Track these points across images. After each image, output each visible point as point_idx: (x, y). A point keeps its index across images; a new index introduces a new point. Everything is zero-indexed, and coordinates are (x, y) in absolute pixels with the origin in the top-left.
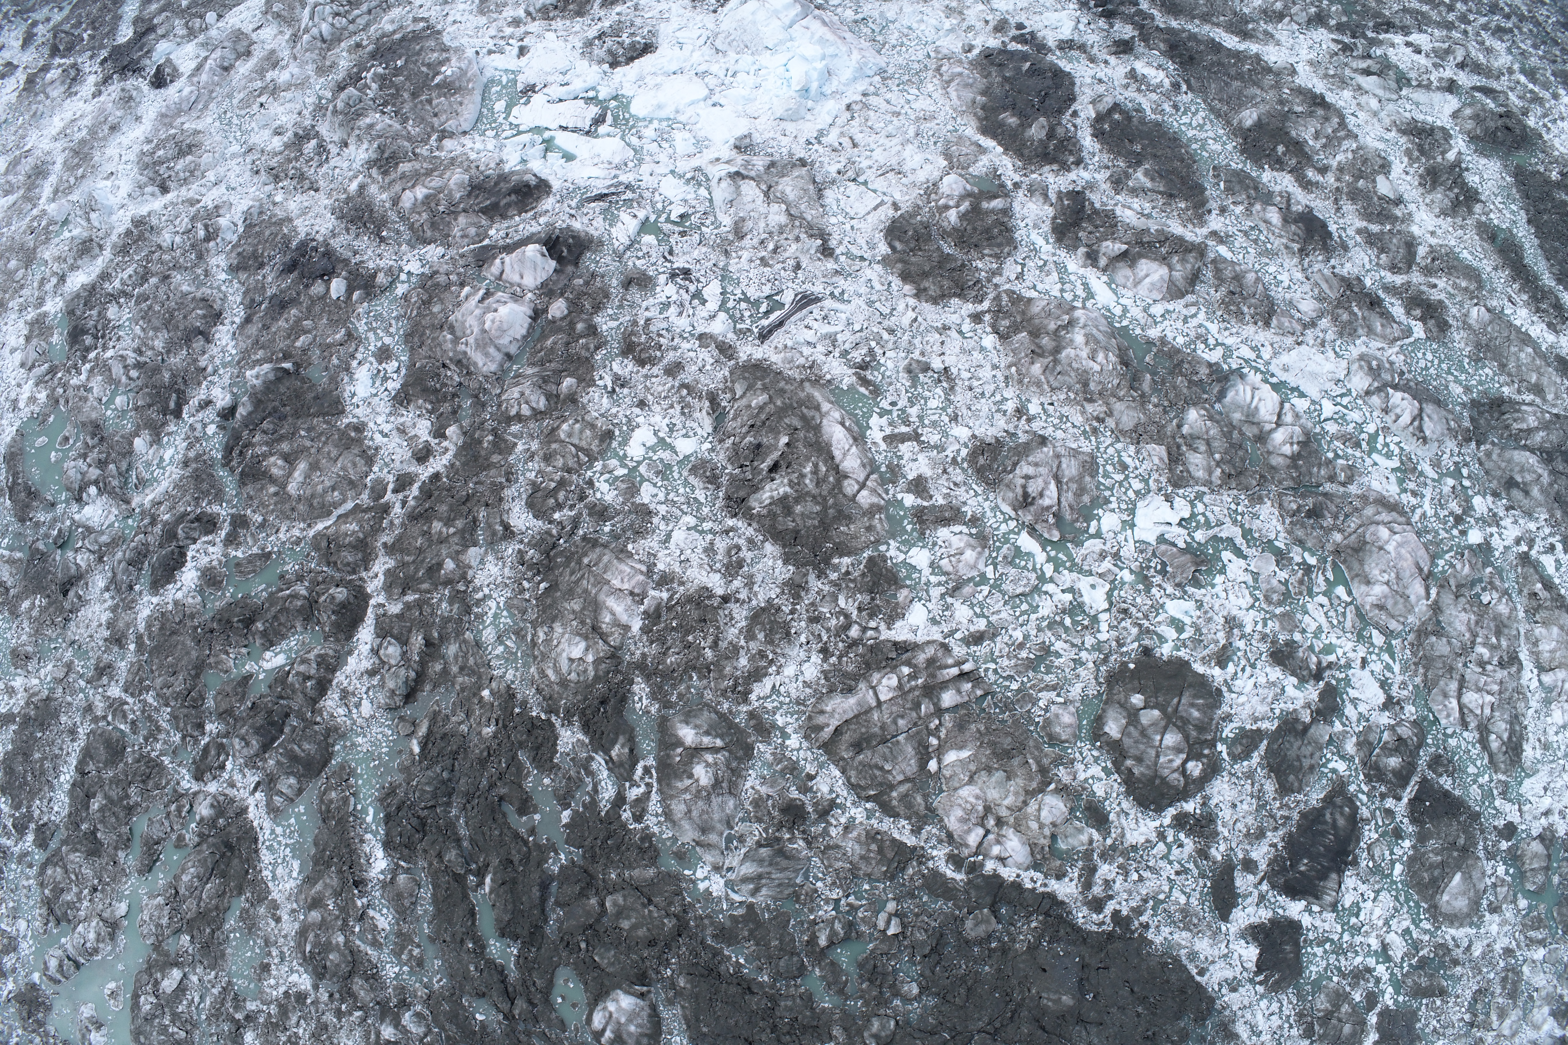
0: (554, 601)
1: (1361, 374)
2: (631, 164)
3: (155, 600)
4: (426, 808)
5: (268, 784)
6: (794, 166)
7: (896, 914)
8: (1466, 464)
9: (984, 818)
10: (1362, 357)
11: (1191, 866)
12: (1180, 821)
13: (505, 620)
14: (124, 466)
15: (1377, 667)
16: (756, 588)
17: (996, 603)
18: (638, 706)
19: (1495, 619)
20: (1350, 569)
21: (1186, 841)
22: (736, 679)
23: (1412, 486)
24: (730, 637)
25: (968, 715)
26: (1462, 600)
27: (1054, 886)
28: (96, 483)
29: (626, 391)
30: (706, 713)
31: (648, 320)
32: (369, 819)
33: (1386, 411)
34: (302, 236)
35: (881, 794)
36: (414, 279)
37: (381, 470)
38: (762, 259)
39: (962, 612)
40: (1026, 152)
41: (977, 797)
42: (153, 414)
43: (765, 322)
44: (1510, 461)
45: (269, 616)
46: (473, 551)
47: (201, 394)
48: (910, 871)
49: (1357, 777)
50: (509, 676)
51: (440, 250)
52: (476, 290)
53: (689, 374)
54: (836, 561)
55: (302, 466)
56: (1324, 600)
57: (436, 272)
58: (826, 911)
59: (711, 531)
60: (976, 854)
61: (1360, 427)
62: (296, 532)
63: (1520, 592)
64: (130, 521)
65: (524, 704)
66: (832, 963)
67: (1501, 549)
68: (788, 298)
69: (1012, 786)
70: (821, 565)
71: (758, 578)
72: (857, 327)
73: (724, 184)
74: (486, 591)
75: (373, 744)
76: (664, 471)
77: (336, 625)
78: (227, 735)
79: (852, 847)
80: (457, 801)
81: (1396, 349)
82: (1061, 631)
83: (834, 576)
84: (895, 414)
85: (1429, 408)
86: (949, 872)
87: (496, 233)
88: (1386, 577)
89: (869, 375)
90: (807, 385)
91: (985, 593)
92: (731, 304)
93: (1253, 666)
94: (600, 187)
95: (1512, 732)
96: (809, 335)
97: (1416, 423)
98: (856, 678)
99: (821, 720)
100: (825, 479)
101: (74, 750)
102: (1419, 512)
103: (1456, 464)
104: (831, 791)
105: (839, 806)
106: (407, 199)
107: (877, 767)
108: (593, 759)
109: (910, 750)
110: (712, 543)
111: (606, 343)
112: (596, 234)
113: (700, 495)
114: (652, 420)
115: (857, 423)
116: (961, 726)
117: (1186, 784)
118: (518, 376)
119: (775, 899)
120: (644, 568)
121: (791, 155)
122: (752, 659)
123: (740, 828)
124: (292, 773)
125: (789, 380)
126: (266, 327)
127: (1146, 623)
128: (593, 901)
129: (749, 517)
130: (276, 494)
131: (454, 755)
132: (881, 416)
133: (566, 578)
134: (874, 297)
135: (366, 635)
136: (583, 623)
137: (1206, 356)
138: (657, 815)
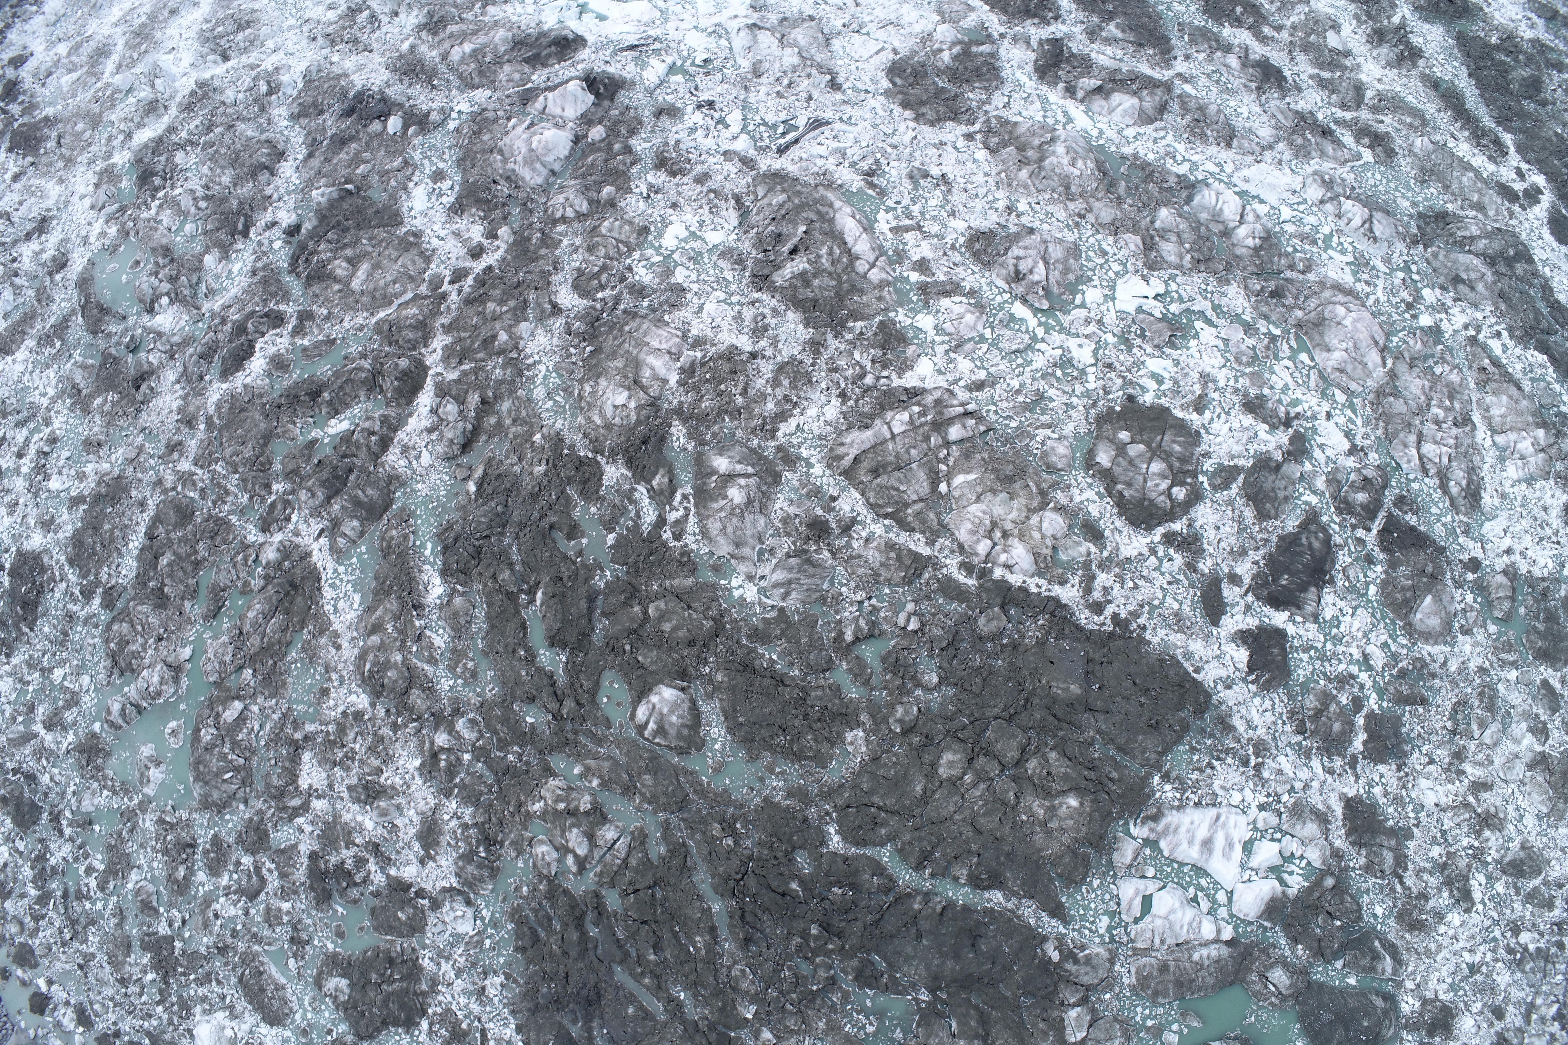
0: (599, 362)
1: (1315, 186)
2: (658, 22)
3: (225, 386)
4: (481, 538)
5: (333, 529)
6: (804, 20)
7: (915, 614)
8: (1415, 263)
9: (991, 531)
10: (1315, 173)
11: (1182, 577)
12: (1169, 539)
13: (554, 379)
14: (194, 280)
15: (1341, 420)
16: (780, 346)
17: (995, 357)
18: (676, 444)
19: (1447, 386)
20: (1311, 339)
21: (1175, 556)
22: (765, 419)
23: (1365, 277)
24: (758, 386)
25: (974, 447)
26: (1416, 370)
27: (1057, 590)
28: (168, 294)
29: (659, 196)
30: (738, 448)
31: (678, 142)
32: (427, 552)
33: (1339, 216)
34: (359, 87)
35: (897, 511)
36: (464, 117)
37: (438, 266)
38: (778, 93)
39: (964, 365)
40: (1010, 10)
41: (984, 513)
42: (222, 236)
43: (782, 141)
44: (1455, 262)
45: (335, 386)
46: (524, 325)
47: (268, 217)
48: (926, 576)
49: (1328, 509)
50: (559, 425)
51: (488, 93)
52: (521, 122)
53: (716, 182)
54: (851, 324)
55: (365, 267)
56: (1290, 364)
57: (484, 110)
58: (849, 612)
59: (738, 303)
60: (985, 562)
61: (1316, 228)
62: (360, 320)
63: (1470, 367)
64: (200, 324)
65: (572, 447)
66: (858, 658)
67: (1450, 332)
68: (801, 122)
69: (1015, 504)
70: (838, 327)
71: (783, 337)
72: (864, 144)
73: (742, 34)
74: (537, 357)
75: (432, 489)
76: (696, 258)
77: (398, 391)
78: (293, 492)
79: (873, 555)
80: (511, 530)
81: (1347, 169)
82: (1053, 381)
83: (850, 336)
84: (899, 211)
85: (1378, 215)
86: (961, 577)
87: (538, 77)
88: (1344, 345)
89: (875, 180)
90: (821, 188)
91: (985, 349)
92: (751, 128)
93: (1228, 413)
94: (632, 40)
95: (1470, 481)
96: (822, 150)
97: (1367, 226)
98: (872, 417)
99: (841, 450)
100: (839, 260)
101: (143, 520)
102: (1372, 298)
103: (1405, 262)
104: (852, 510)
105: (860, 523)
106: (456, 54)
107: (893, 488)
108: (635, 490)
109: (922, 475)
110: (739, 312)
111: (640, 160)
112: (629, 76)
113: (729, 275)
114: (684, 218)
115: (866, 217)
116: (967, 455)
117: (1172, 507)
118: (562, 187)
119: (804, 603)
120: (679, 333)
121: (801, 13)
122: (778, 403)
123: (770, 542)
124: (356, 517)
125: (805, 184)
126: (328, 160)
127: (1130, 376)
128: (637, 609)
129: (773, 289)
130: (340, 291)
131: (508, 492)
132: (887, 212)
133: (609, 343)
134: (878, 121)
135: (425, 399)
136: (625, 377)
137: (1176, 169)
138: (694, 534)
